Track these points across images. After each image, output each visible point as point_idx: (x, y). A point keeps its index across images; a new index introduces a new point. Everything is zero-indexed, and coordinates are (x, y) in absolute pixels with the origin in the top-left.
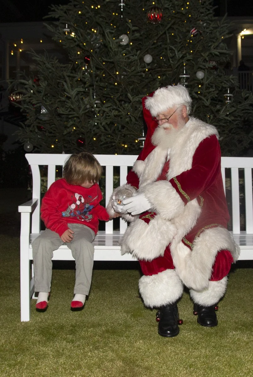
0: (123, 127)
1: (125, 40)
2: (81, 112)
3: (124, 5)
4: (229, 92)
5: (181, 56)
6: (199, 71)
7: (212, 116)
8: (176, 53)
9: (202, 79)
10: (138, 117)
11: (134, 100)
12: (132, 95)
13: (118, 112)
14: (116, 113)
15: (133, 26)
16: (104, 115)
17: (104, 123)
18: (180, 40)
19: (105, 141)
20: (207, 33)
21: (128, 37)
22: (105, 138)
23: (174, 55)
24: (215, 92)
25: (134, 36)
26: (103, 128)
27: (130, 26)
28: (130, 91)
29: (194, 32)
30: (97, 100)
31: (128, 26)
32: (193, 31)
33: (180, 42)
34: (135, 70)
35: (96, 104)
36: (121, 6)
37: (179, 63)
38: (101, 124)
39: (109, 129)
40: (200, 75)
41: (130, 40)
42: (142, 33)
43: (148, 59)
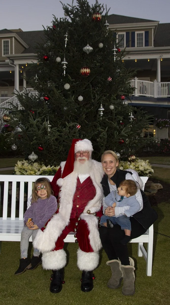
0: (64, 141)
1: (67, 86)
2: (40, 132)
3: (66, 67)
4: (131, 115)
5: (99, 98)
6: (111, 105)
7: (118, 133)
8: (96, 96)
9: (113, 110)
11: (70, 125)
12: (68, 123)
13: (60, 133)
14: (59, 134)
15: (72, 79)
16: (53, 135)
17: (52, 139)
18: (101, 86)
19: (54, 148)
22: (55, 146)
23: (94, 97)
24: (121, 117)
25: (73, 84)
26: (53, 141)
28: (69, 118)
30: (49, 125)
31: (69, 79)
32: (109, 79)
33: (101, 87)
34: (70, 108)
35: (49, 127)
36: (64, 68)
37: (98, 102)
38: (51, 139)
39: (56, 142)
40: (112, 107)
41: (71, 87)
42: (77, 83)
43: (81, 98)
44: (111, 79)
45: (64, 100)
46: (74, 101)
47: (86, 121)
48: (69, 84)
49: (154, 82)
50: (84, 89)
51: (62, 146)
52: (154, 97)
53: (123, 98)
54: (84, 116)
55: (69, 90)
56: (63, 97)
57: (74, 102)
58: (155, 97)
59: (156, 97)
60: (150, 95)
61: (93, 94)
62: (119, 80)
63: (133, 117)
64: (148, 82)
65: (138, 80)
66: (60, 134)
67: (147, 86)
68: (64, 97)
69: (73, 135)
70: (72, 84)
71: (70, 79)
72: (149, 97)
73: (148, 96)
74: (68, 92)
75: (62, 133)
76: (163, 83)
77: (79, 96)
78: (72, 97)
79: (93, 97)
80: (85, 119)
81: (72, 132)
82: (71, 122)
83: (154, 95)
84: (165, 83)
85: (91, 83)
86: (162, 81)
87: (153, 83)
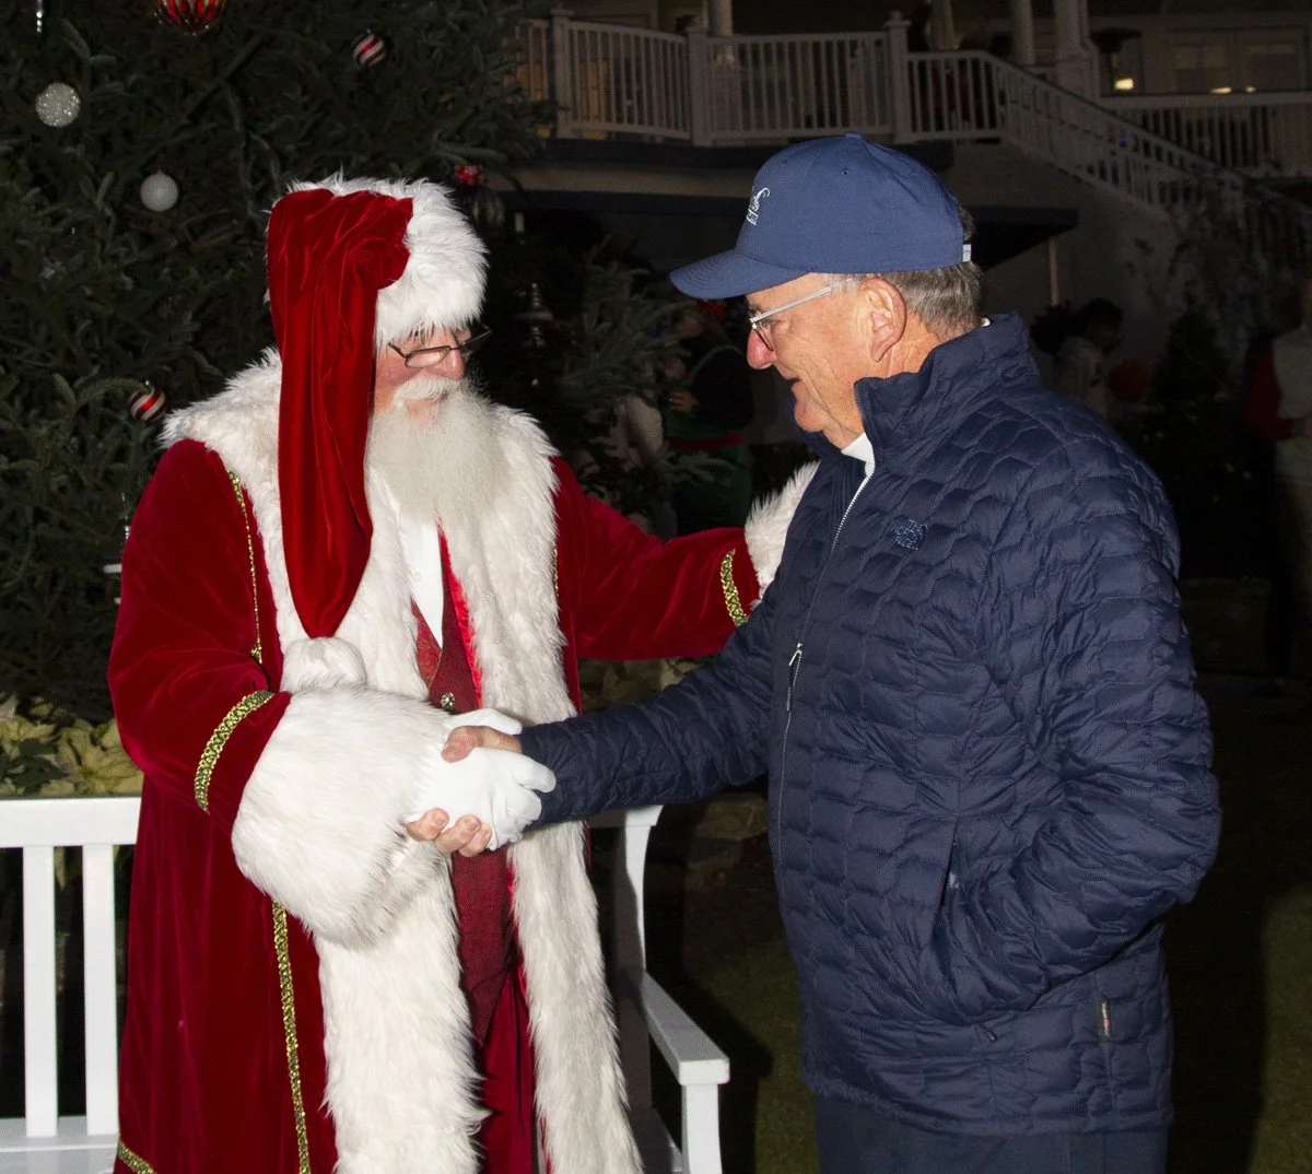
0: (40, 516)
1: (59, 106)
4: (534, 304)
10: (100, 474)
11: (85, 396)
13: (11, 461)
15: (93, 53)
18: (306, 99)
20: (432, 49)
21: (77, 91)
23: (261, 184)
25: (101, 88)
27: (82, 48)
28: (79, 342)
29: (370, 53)
32: (363, 52)
33: (305, 107)
34: (85, 266)
41: (86, 107)
42: (133, 78)
43: (160, 192)
44: (379, 46)
45: (40, 213)
46: (108, 212)
47: (203, 360)
48: (72, 85)
49: (685, 35)
50: (184, 121)
51: (30, 546)
52: (691, 141)
53: (471, 182)
54: (188, 323)
55: (72, 132)
56: (33, 185)
57: (108, 220)
58: (697, 143)
59: (708, 143)
60: (661, 125)
61: (253, 158)
62: (437, 51)
63: (546, 315)
64: (642, 33)
65: (573, 19)
66: (14, 465)
67: (638, 60)
68: (37, 190)
69: (108, 474)
70: (95, 82)
71: (76, 49)
72: (659, 140)
73: (652, 137)
74: (69, 149)
75: (28, 462)
76: (749, 40)
77: (147, 173)
78: (97, 186)
79: (255, 181)
80: (197, 349)
81: (105, 452)
82: (95, 370)
83: (687, 124)
84: (761, 40)
85: (233, 80)
86: (740, 26)
87: (679, 39)
